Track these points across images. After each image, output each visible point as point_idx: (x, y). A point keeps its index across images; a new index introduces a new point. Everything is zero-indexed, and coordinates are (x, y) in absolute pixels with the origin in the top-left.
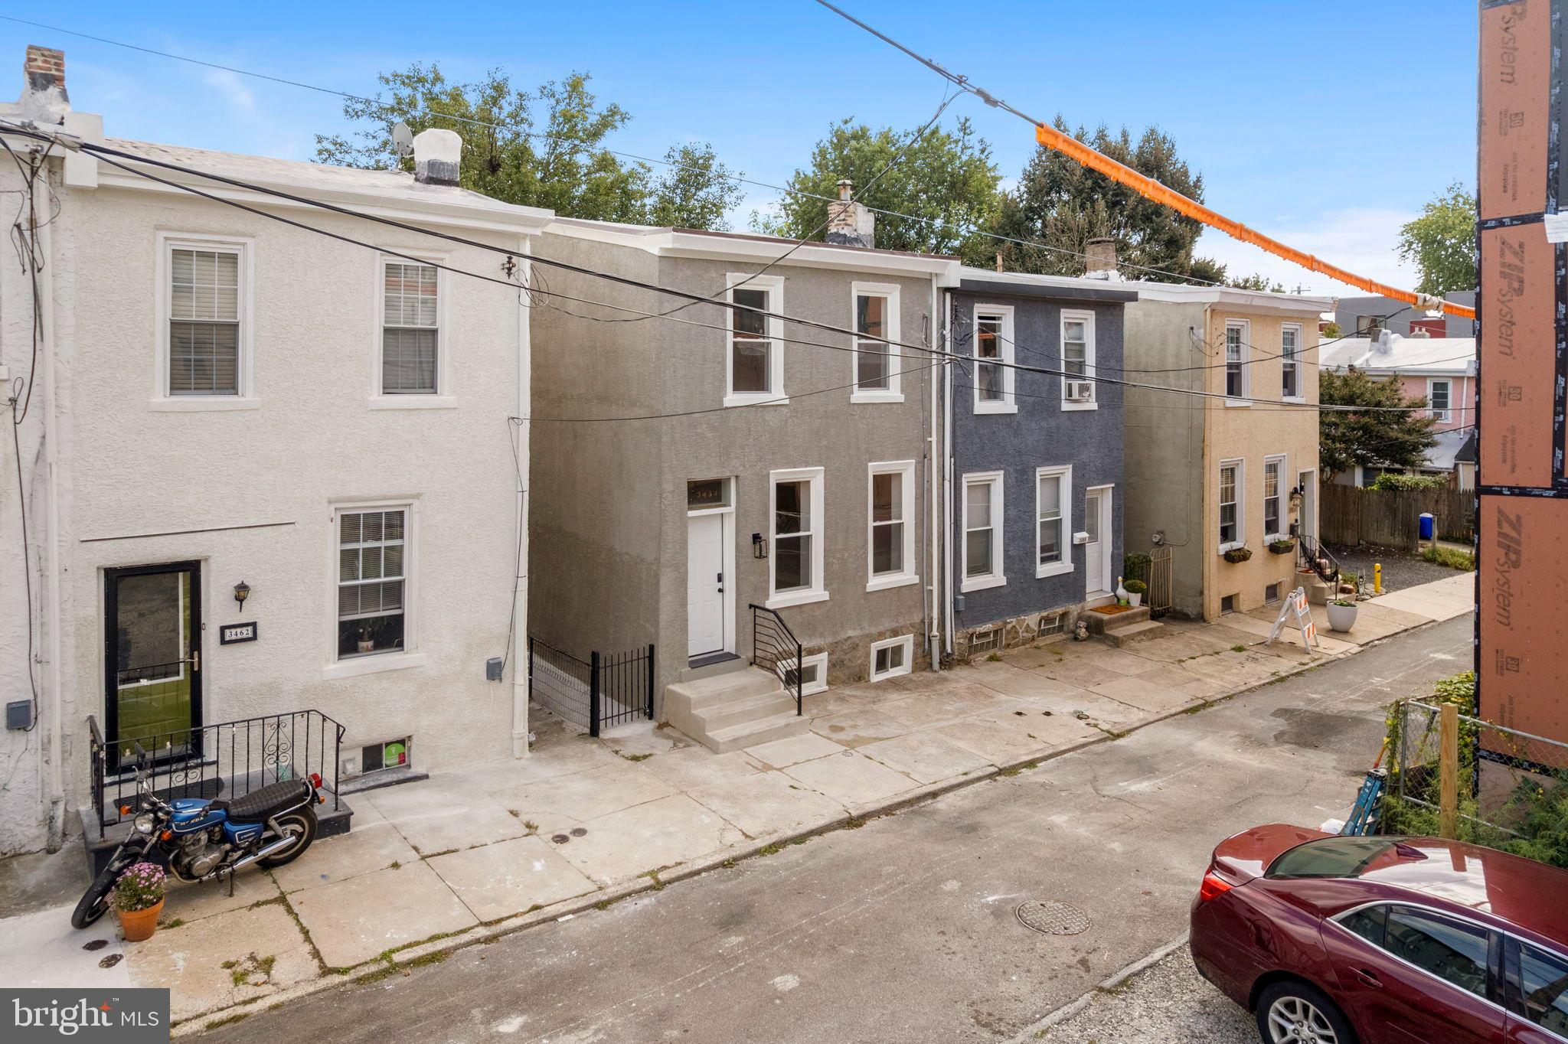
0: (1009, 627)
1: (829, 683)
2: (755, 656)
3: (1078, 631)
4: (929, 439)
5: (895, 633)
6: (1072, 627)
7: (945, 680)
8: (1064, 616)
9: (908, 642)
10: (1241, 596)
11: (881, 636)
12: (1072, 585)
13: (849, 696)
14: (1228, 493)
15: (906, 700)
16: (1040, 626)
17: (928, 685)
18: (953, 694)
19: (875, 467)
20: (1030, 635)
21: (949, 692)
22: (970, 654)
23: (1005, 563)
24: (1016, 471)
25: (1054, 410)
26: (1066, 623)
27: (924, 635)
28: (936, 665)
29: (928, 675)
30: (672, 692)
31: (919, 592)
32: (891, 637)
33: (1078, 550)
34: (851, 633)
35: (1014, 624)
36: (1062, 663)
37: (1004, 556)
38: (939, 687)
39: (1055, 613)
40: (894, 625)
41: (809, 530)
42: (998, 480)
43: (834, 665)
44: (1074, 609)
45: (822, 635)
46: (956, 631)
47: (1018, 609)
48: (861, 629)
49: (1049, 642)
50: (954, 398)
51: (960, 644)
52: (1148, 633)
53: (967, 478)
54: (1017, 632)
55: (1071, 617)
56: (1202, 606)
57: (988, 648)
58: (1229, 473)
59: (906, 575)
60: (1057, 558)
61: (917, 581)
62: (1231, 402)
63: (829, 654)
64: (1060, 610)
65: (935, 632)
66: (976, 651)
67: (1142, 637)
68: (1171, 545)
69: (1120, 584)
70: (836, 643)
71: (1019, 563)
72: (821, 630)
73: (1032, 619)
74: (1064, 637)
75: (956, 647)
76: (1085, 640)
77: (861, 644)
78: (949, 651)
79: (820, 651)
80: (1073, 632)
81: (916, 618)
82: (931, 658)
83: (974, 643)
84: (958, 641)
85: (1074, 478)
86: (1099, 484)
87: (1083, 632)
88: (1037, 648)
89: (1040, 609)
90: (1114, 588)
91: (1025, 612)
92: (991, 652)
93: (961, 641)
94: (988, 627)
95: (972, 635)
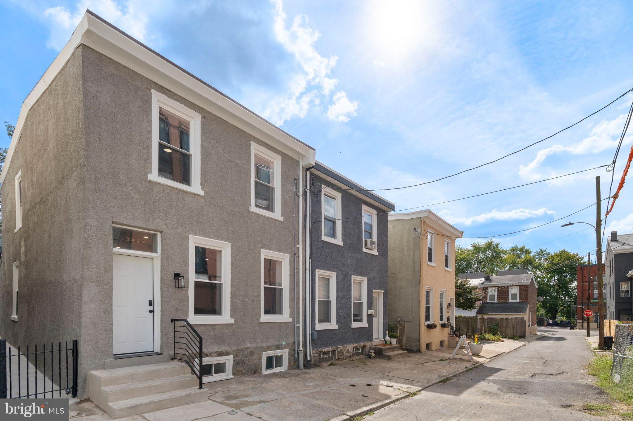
0: (339, 350)
1: (234, 374)
2: (175, 353)
3: (371, 354)
4: (298, 246)
5: (278, 347)
6: (367, 353)
7: (307, 373)
8: (364, 347)
9: (285, 353)
10: (432, 344)
11: (268, 348)
12: (367, 333)
13: (247, 381)
14: (427, 301)
15: (283, 382)
16: (353, 351)
17: (297, 375)
18: (312, 378)
19: (265, 254)
20: (349, 355)
21: (309, 378)
22: (319, 362)
23: (337, 318)
24: (342, 274)
25: (359, 250)
26: (364, 351)
27: (295, 350)
28: (302, 366)
29: (297, 371)
30: (92, 375)
31: (291, 327)
32: (275, 350)
33: (370, 317)
34: (249, 345)
35: (341, 348)
36: (366, 366)
37: (337, 315)
38: (303, 376)
39: (360, 345)
40: (277, 343)
41: (221, 281)
42: (333, 276)
43: (238, 363)
44: (368, 344)
45: (229, 345)
46: (312, 350)
47: (344, 342)
48: (256, 343)
49: (357, 359)
50: (311, 228)
51: (314, 356)
52: (401, 355)
53: (318, 272)
54: (343, 353)
55: (367, 348)
56: (420, 346)
57: (328, 360)
58: (428, 293)
59: (285, 317)
60: (360, 320)
61: (291, 321)
62: (429, 263)
63: (234, 357)
64: (362, 344)
65: (301, 348)
66: (323, 361)
67: (399, 356)
68: (405, 322)
69: (387, 334)
70: (239, 350)
71: (343, 319)
72: (229, 342)
73: (350, 347)
74: (364, 357)
75: (312, 357)
76: (374, 358)
77: (256, 352)
78: (309, 359)
79: (227, 354)
80: (367, 355)
81: (291, 341)
82: (299, 363)
83: (322, 357)
84: (313, 355)
85: (368, 284)
86: (378, 289)
87: (373, 354)
88: (352, 361)
89: (353, 343)
90: (384, 337)
91: (346, 343)
92: (330, 362)
93: (315, 355)
94: (329, 349)
95: (321, 352)
